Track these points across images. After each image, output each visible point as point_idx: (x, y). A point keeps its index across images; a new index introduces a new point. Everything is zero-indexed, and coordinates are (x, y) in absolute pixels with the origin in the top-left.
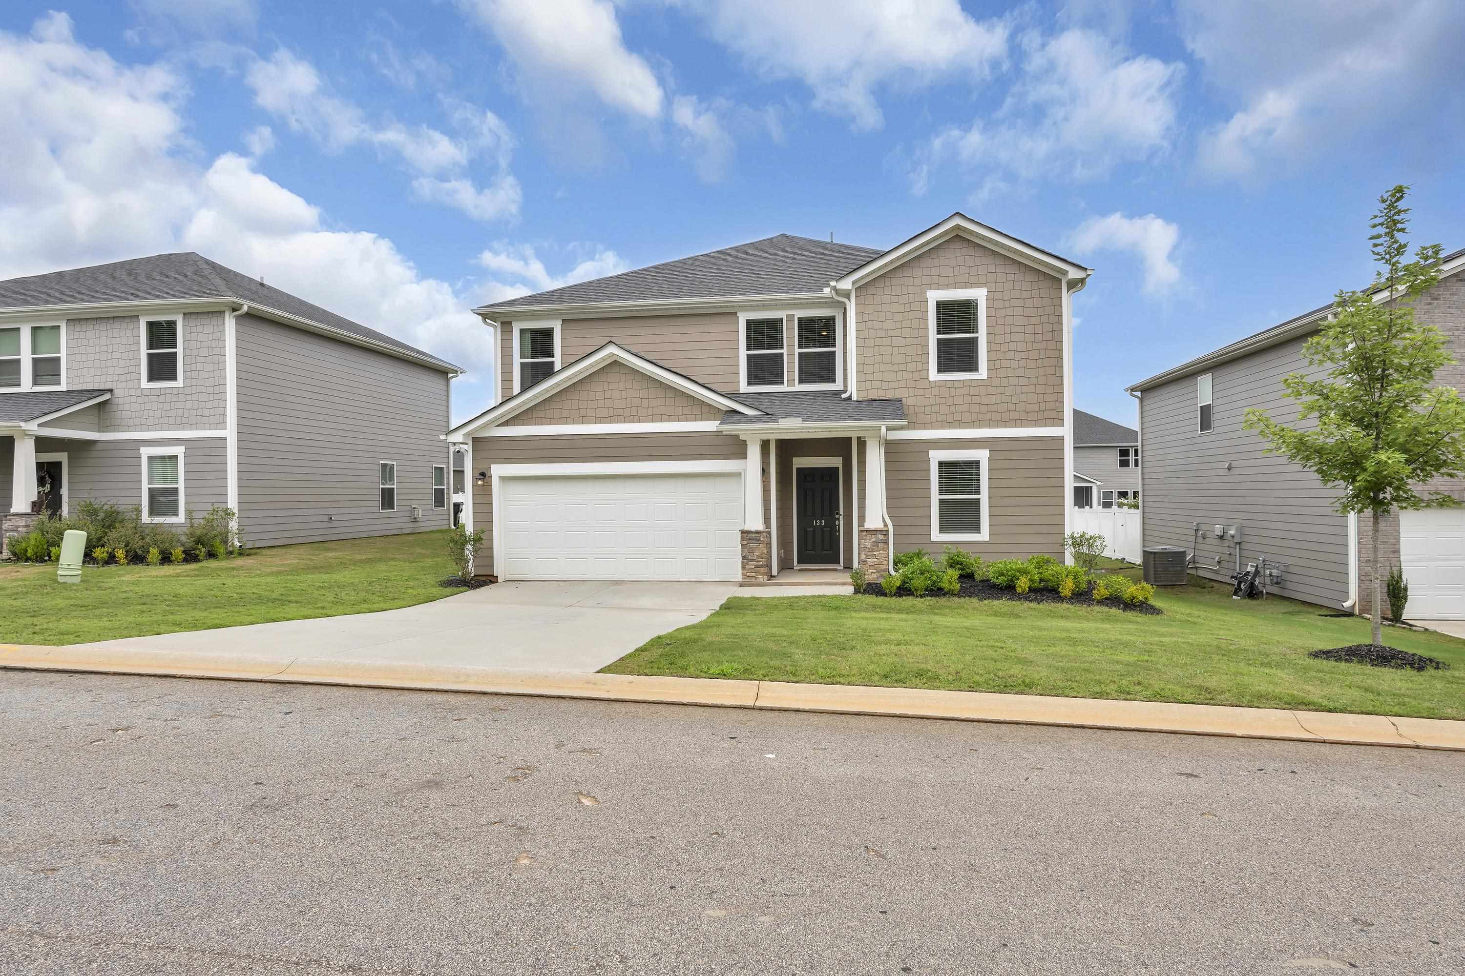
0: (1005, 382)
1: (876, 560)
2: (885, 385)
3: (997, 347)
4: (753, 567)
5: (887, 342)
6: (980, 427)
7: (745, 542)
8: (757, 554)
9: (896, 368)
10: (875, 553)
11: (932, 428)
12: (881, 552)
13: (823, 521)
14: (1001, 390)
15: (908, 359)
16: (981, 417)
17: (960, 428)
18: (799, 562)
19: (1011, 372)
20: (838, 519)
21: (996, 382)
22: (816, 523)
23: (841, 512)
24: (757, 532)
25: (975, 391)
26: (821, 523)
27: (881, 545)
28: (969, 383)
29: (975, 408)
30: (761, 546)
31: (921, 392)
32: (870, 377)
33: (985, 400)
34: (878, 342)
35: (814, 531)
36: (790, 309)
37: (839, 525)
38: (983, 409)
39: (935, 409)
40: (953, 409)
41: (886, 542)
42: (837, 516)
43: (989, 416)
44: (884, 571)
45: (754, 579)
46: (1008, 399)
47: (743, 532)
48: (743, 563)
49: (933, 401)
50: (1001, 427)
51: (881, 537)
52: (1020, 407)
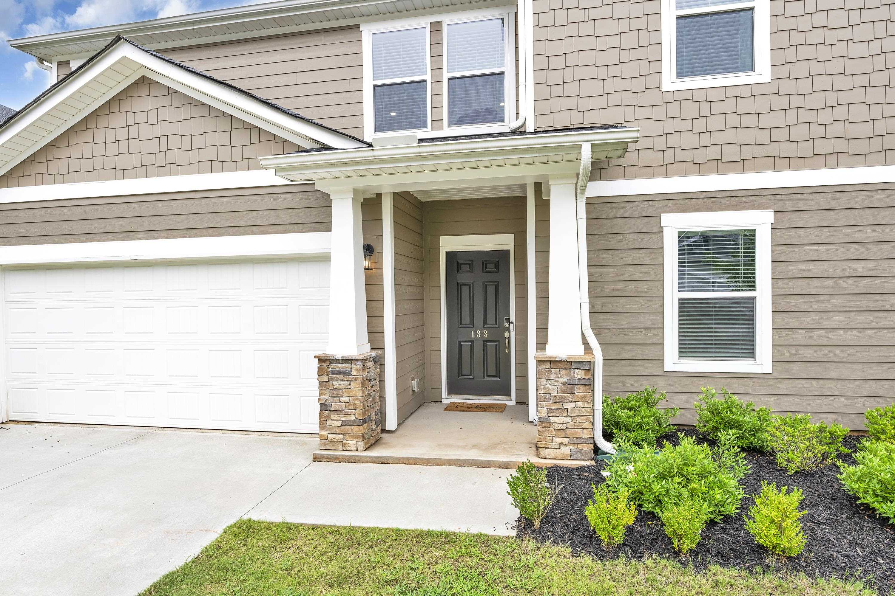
0: (805, 86)
1: (568, 419)
2: (584, 104)
3: (791, 24)
4: (339, 423)
5: (586, 29)
6: (755, 169)
7: (325, 378)
8: (346, 399)
9: (602, 73)
10: (566, 406)
11: (667, 175)
12: (580, 404)
13: (485, 332)
14: (796, 101)
15: (625, 56)
16: (758, 151)
17: (717, 172)
18: (451, 391)
19: (817, 68)
20: (508, 329)
21: (787, 87)
22: (476, 334)
23: (513, 318)
24: (346, 361)
25: (745, 106)
26: (482, 334)
27: (579, 391)
28: (735, 92)
29: (746, 136)
30: (354, 385)
31: (647, 112)
32: (557, 91)
33: (766, 121)
34: (572, 30)
35: (472, 347)
36: (435, 13)
37: (509, 339)
38: (763, 137)
39: (674, 140)
40: (705, 140)
41: (590, 385)
42: (506, 325)
43: (773, 150)
44: (585, 441)
45: (340, 447)
46: (811, 116)
47: (321, 360)
48: (321, 416)
49: (668, 126)
50: (798, 168)
51: (578, 374)
52: (837, 129)
